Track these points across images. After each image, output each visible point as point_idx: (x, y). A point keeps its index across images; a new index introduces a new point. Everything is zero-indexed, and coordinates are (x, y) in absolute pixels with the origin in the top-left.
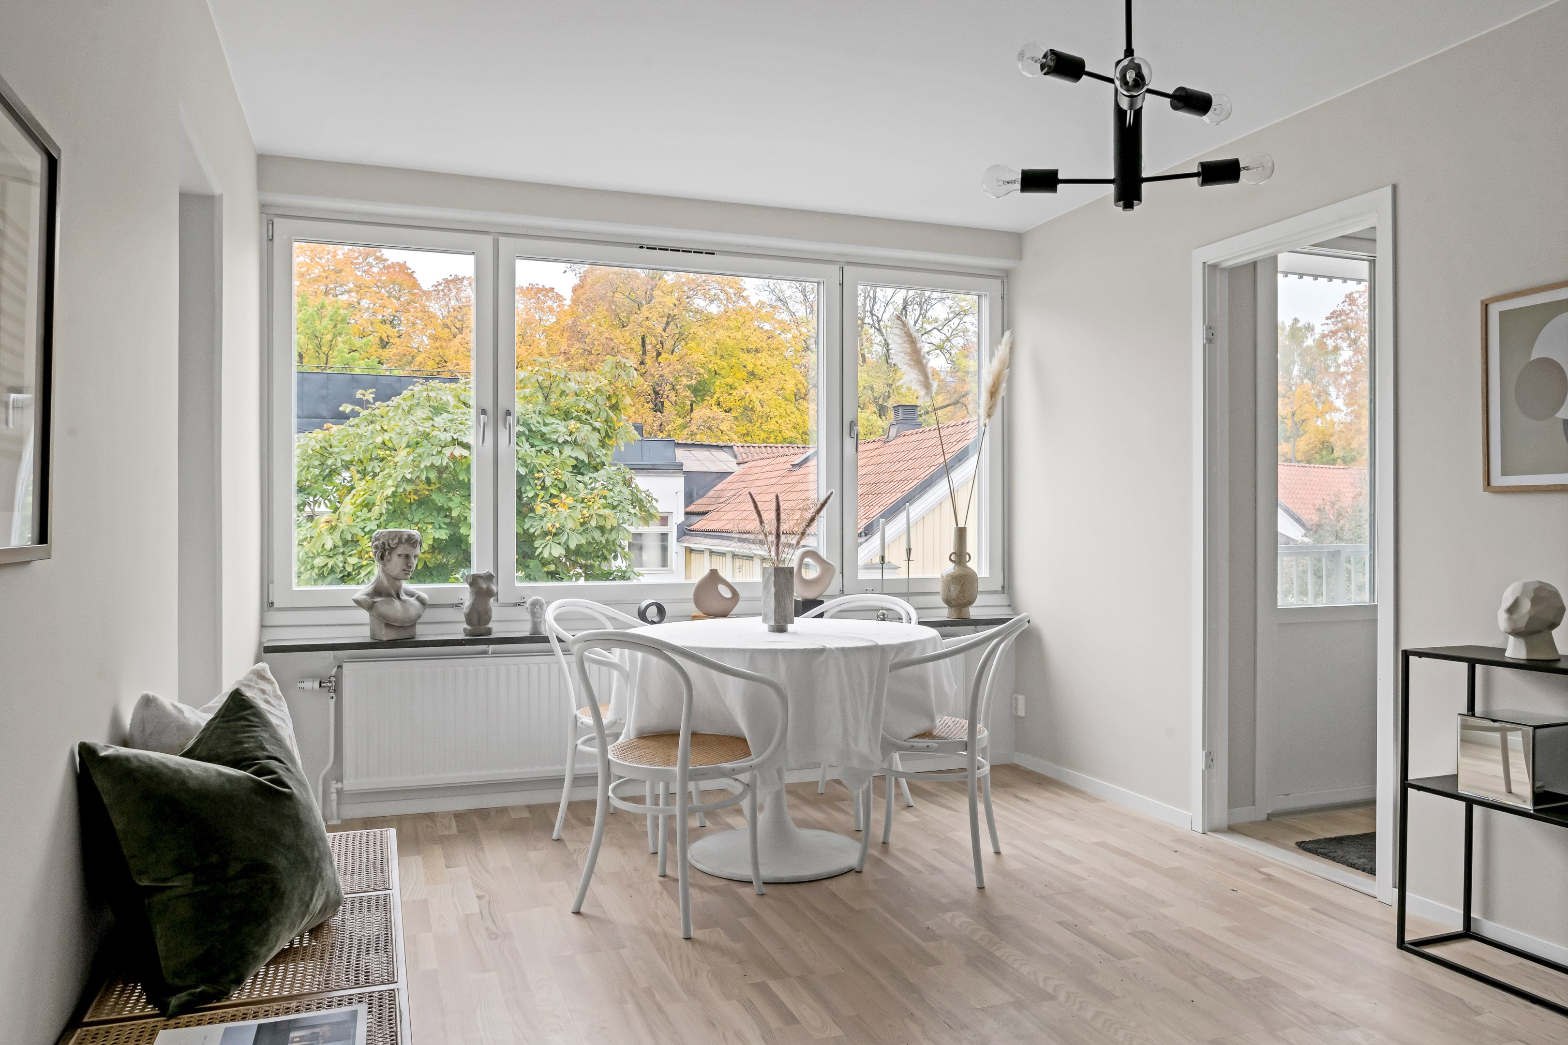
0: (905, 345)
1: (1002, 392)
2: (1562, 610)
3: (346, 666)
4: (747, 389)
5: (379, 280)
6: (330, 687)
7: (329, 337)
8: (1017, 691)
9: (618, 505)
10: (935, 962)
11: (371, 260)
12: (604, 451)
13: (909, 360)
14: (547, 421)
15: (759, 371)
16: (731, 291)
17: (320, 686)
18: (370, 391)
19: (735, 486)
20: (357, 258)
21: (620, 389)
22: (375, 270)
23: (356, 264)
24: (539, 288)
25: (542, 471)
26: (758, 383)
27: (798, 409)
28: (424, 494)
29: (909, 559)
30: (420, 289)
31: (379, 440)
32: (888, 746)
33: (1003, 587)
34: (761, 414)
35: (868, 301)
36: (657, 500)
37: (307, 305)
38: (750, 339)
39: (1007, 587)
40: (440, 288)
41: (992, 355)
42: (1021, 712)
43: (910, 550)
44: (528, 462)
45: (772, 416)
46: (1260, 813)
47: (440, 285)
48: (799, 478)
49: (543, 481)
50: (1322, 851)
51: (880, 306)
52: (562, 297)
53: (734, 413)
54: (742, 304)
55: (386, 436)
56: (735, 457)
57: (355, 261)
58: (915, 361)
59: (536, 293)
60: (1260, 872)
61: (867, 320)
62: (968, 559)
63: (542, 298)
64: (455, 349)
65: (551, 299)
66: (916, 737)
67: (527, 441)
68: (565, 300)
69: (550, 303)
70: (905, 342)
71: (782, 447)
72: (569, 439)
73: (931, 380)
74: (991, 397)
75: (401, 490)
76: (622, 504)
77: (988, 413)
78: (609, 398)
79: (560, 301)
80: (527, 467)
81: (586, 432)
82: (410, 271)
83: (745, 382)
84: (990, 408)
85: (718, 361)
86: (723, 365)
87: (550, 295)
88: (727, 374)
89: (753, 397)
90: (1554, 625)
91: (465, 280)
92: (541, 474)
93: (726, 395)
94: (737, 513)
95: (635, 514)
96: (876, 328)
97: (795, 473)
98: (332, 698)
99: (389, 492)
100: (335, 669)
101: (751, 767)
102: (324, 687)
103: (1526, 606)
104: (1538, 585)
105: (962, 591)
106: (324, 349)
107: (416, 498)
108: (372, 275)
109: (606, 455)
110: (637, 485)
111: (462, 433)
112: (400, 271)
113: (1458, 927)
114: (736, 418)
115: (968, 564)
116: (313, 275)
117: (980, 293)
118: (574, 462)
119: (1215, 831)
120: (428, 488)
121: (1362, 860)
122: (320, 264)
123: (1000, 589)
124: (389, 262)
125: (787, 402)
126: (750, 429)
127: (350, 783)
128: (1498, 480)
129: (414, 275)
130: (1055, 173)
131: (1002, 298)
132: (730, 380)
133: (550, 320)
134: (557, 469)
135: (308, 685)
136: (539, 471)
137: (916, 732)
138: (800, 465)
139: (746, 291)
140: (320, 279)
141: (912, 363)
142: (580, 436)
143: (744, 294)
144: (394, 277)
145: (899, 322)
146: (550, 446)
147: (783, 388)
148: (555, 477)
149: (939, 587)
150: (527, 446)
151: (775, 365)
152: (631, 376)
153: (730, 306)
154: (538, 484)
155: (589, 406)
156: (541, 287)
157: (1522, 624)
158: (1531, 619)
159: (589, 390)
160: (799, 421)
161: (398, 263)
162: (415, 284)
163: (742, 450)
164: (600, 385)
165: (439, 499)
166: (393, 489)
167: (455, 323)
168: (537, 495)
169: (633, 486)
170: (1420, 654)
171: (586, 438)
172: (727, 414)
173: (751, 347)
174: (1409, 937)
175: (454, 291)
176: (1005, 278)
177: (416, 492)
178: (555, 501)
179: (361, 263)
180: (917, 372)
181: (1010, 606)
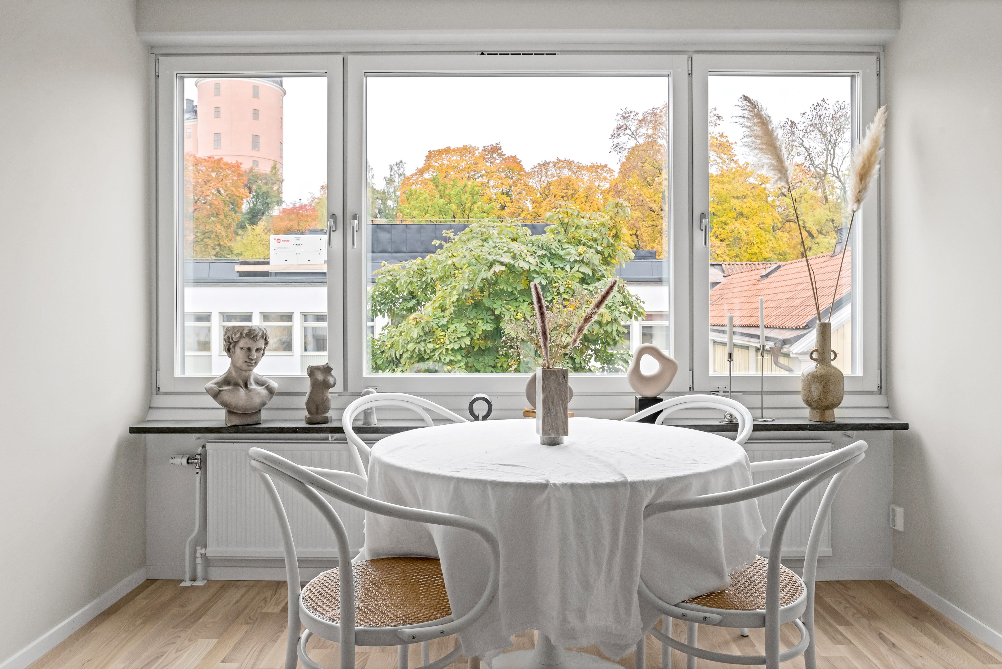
3: (208, 446)
4: (737, 226)
5: (500, 167)
6: (197, 463)
7: (469, 205)
8: (895, 501)
9: (612, 306)
11: (495, 155)
12: (605, 267)
14: (564, 247)
15: (746, 211)
16: (725, 156)
17: (188, 463)
18: (451, 231)
19: (720, 292)
20: (487, 155)
21: (618, 223)
22: (498, 161)
23: (487, 158)
24: (597, 166)
25: (558, 282)
26: (745, 220)
27: (775, 238)
28: (478, 299)
30: (524, 171)
31: (450, 262)
33: (880, 388)
34: (746, 241)
35: (829, 158)
36: (644, 302)
37: (456, 185)
38: (738, 189)
39: (885, 387)
40: (536, 170)
42: (900, 526)
44: (548, 275)
45: (755, 243)
47: (536, 168)
48: (765, 285)
49: (558, 289)
51: (839, 160)
52: (612, 170)
53: (727, 242)
54: (733, 165)
55: (454, 260)
56: (723, 272)
57: (486, 157)
59: (596, 169)
61: (830, 171)
62: (832, 357)
63: (600, 172)
64: (544, 208)
65: (606, 172)
66: (693, 600)
67: (549, 261)
68: (614, 172)
69: (605, 174)
71: (758, 264)
72: (578, 259)
74: (861, 180)
75: (463, 297)
76: (615, 305)
77: (857, 197)
78: (610, 229)
79: (611, 173)
80: (547, 279)
81: (591, 254)
82: (518, 161)
83: (734, 220)
84: (860, 192)
85: (715, 206)
86: (718, 209)
87: (605, 169)
88: (722, 215)
89: (741, 230)
91: (551, 164)
92: (557, 284)
93: (721, 230)
94: (718, 312)
95: (624, 312)
96: (835, 177)
97: (762, 282)
98: (198, 473)
99: (455, 298)
100: (201, 448)
101: (442, 632)
102: (192, 463)
105: (826, 392)
106: (467, 212)
107: (473, 302)
108: (495, 165)
109: (606, 270)
110: (628, 291)
111: (500, 256)
112: (513, 161)
114: (728, 245)
115: (833, 363)
116: (461, 168)
117: (852, 72)
118: (581, 276)
120: (481, 295)
122: (465, 160)
123: (876, 389)
124: (506, 156)
125: (766, 233)
126: (738, 253)
127: (212, 551)
129: (521, 163)
131: (878, 74)
132: (723, 219)
133: (605, 186)
134: (568, 280)
135: (178, 461)
136: (555, 282)
138: (767, 276)
139: (736, 156)
140: (466, 169)
142: (586, 257)
143: (735, 158)
144: (509, 165)
146: (565, 264)
147: (763, 223)
148: (567, 286)
150: (548, 264)
151: (757, 207)
152: (626, 212)
153: (725, 167)
154: (555, 291)
155: (595, 235)
156: (599, 165)
159: (595, 224)
160: (775, 245)
161: (511, 156)
162: (522, 169)
163: (728, 266)
164: (603, 220)
165: (487, 303)
166: (457, 297)
167: (545, 191)
168: (553, 299)
169: (626, 292)
171: (590, 258)
172: (722, 242)
173: (739, 195)
175: (544, 171)
176: (881, 53)
177: (472, 298)
178: (566, 303)
179: (489, 158)
180: (770, 157)
181: (888, 408)
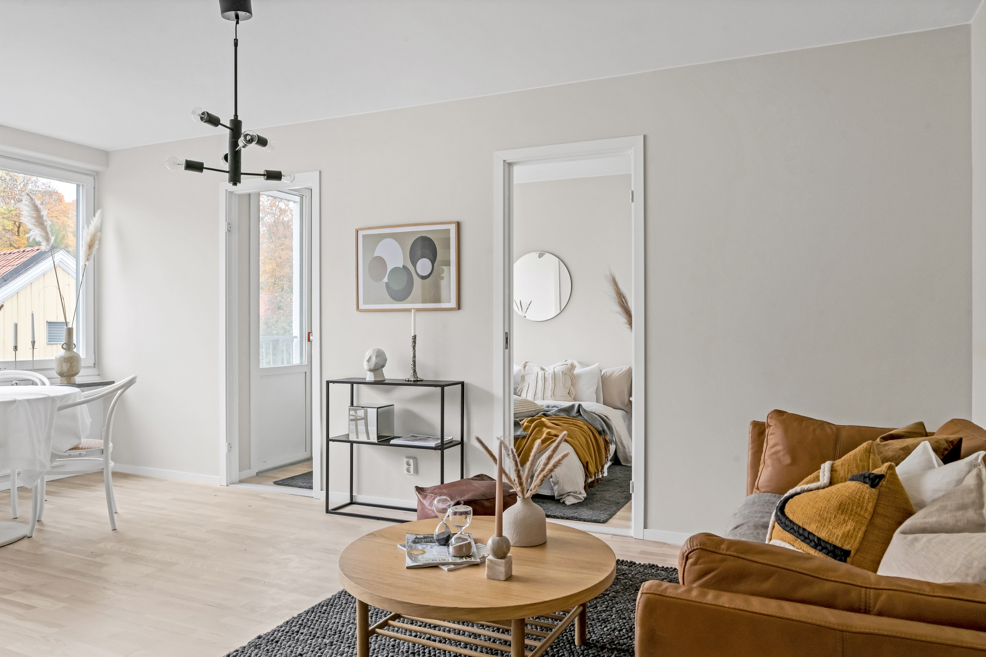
0: (31, 212)
1: (96, 246)
2: (386, 360)
10: (106, 565)
13: (35, 222)
29: (33, 348)
32: (54, 456)
39: (97, 364)
41: (88, 223)
43: (34, 342)
46: (253, 472)
50: (286, 483)
58: (38, 223)
60: (260, 497)
62: (74, 348)
66: (70, 450)
70: (32, 210)
73: (50, 236)
74: (90, 248)
77: (87, 258)
84: (89, 255)
90: (383, 366)
103: (374, 359)
104: (378, 350)
105: (71, 367)
113: (348, 501)
115: (75, 350)
117: (79, 183)
119: (233, 483)
121: (304, 484)
123: (93, 365)
128: (362, 306)
130: (202, 164)
131: (94, 188)
137: (71, 447)
141: (37, 224)
145: (28, 197)
149: (54, 365)
157: (372, 366)
158: (376, 364)
170: (334, 382)
174: (330, 508)
176: (96, 176)
180: (40, 230)
181: (99, 375)
